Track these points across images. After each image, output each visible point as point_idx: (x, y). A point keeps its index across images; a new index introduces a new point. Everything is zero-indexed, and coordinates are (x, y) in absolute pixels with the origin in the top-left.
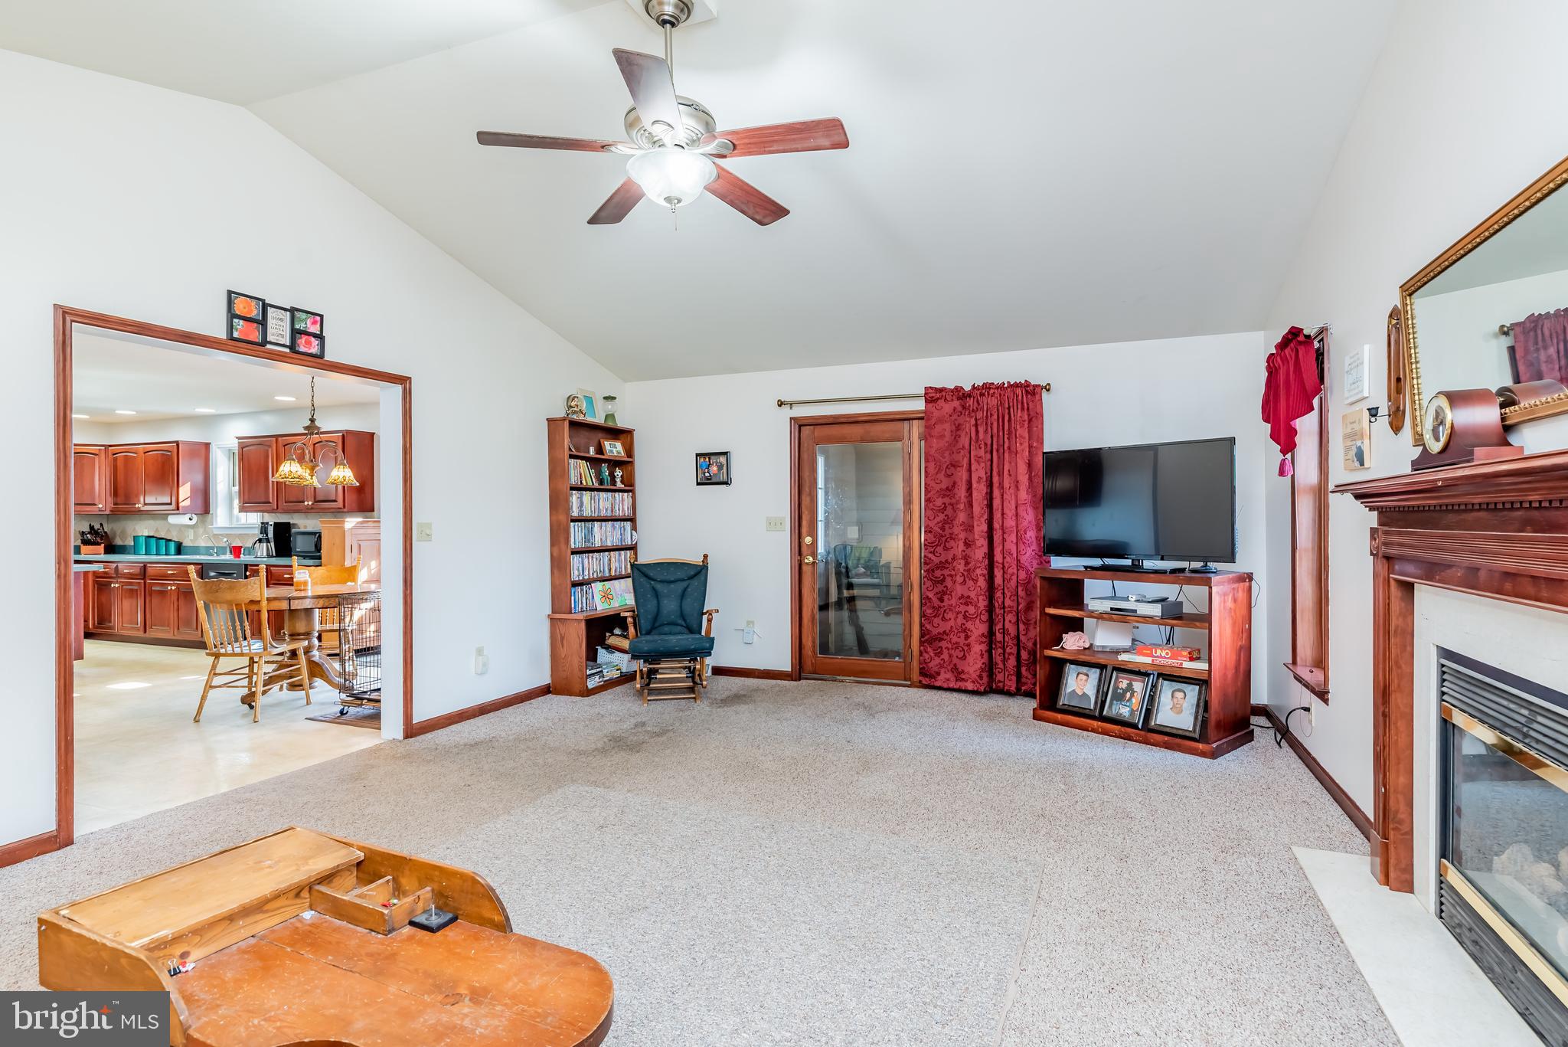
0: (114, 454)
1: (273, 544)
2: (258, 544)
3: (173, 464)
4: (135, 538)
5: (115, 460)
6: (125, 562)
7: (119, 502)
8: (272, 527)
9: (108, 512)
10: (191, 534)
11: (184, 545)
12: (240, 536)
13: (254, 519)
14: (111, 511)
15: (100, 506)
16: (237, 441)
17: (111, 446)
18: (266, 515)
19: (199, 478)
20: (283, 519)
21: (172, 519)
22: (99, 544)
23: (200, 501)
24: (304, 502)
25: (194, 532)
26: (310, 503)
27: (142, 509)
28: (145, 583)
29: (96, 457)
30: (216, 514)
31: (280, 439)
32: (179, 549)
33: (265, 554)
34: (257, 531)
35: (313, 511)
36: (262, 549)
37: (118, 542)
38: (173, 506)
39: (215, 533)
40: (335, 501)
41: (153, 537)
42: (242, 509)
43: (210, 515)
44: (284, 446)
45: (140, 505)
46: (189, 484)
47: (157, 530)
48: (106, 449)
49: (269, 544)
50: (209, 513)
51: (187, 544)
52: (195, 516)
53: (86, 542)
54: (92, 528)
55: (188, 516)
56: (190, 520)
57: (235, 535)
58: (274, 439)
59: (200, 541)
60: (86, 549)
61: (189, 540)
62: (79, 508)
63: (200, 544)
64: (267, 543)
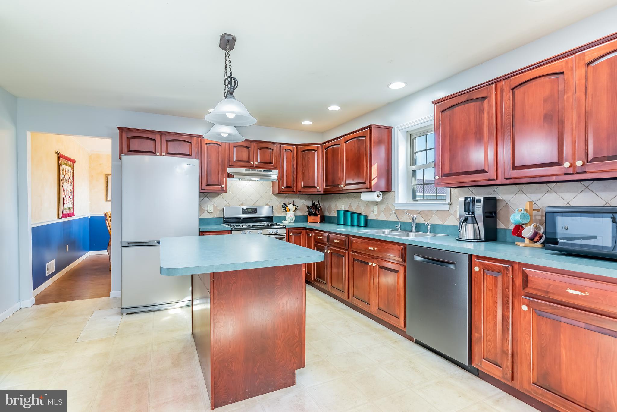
0: (325, 149)
1: (481, 225)
2: (459, 225)
3: (367, 146)
4: (338, 211)
5: (327, 152)
6: (334, 231)
7: (328, 185)
9: (322, 193)
10: (375, 209)
11: (369, 218)
14: (324, 191)
15: (318, 188)
16: (434, 106)
17: (324, 143)
19: (384, 159)
21: (365, 197)
22: (317, 215)
23: (384, 181)
24: (558, 164)
25: (379, 207)
26: (578, 163)
27: (343, 188)
28: (348, 252)
29: (316, 153)
30: (398, 192)
31: (504, 81)
32: (367, 224)
33: (471, 238)
34: (460, 208)
36: (470, 231)
37: (327, 214)
38: (365, 185)
39: (397, 209)
41: (349, 211)
43: (391, 193)
45: (341, 186)
46: (376, 165)
47: (350, 206)
48: (322, 146)
49: (476, 225)
50: (391, 191)
51: (371, 217)
52: (381, 193)
53: (310, 214)
54: (313, 204)
55: (376, 193)
56: (378, 196)
57: (417, 211)
58: (494, 85)
59: (382, 214)
60: (310, 218)
61: (374, 214)
62: (307, 190)
63: (383, 217)
64: (473, 223)
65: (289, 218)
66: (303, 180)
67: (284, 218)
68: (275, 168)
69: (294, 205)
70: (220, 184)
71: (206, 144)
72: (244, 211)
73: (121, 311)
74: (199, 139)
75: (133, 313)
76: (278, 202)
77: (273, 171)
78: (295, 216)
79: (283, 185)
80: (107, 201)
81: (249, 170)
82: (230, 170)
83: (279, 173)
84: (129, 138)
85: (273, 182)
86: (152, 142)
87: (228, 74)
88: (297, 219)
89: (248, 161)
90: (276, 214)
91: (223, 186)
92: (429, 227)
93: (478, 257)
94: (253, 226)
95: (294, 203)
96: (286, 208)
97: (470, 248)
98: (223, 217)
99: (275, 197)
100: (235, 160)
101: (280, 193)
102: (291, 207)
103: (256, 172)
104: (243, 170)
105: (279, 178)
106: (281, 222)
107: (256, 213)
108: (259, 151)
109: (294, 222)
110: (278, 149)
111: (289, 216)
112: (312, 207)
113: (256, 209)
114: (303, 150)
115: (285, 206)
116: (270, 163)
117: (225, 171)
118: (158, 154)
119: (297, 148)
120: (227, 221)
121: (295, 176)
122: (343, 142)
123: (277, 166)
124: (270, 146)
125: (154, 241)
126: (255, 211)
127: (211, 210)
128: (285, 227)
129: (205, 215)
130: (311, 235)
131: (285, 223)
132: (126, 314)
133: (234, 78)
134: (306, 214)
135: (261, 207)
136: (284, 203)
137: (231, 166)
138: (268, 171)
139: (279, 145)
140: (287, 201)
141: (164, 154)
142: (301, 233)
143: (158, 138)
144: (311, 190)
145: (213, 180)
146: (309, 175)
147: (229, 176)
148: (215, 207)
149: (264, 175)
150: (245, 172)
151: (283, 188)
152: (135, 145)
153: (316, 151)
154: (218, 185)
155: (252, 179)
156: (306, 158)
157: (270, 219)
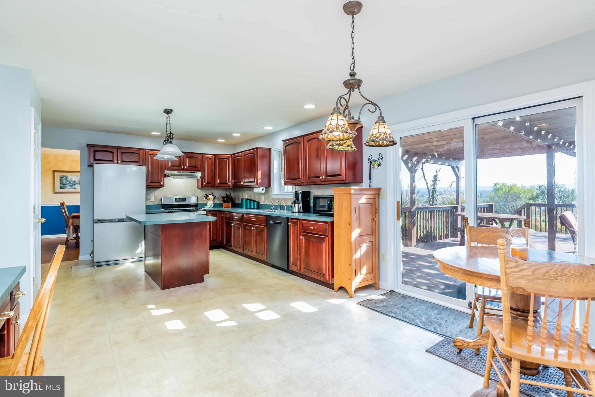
0: (234, 158)
1: (301, 204)
2: (293, 204)
3: (255, 160)
4: (242, 200)
5: (234, 160)
6: (238, 212)
7: (236, 182)
8: (301, 194)
9: (232, 187)
10: (263, 197)
11: (260, 203)
12: (284, 199)
13: (291, 189)
14: (233, 186)
15: (229, 184)
16: (283, 142)
17: (233, 154)
18: (297, 187)
19: (266, 168)
20: (306, 189)
21: (256, 190)
22: (229, 202)
23: (266, 181)
24: (319, 177)
25: (265, 197)
26: (324, 177)
27: (244, 185)
28: (243, 224)
29: (228, 160)
30: (274, 187)
31: (305, 137)
32: (259, 206)
33: (297, 211)
34: (293, 196)
35: (325, 183)
36: (296, 208)
37: (236, 201)
38: (255, 183)
39: (273, 197)
40: (340, 175)
41: (248, 199)
42: (286, 184)
44: (308, 141)
45: (242, 183)
46: (260, 171)
47: (250, 196)
48: (231, 156)
49: (299, 204)
50: (270, 187)
51: (262, 203)
52: (264, 188)
53: (225, 201)
54: (226, 194)
55: (261, 188)
56: (263, 190)
57: (282, 198)
58: (302, 138)
59: (266, 201)
60: (225, 205)
61: (263, 201)
62: (221, 185)
63: (267, 203)
64: (298, 204)
65: (209, 204)
66: (219, 179)
67: (206, 205)
68: (199, 171)
69: (213, 196)
70: (159, 182)
71: (150, 155)
72: (177, 200)
73: (93, 265)
74: (145, 151)
75: (101, 266)
76: (201, 193)
77: (197, 172)
78: (214, 203)
79: (205, 182)
80: (54, 193)
81: (181, 172)
82: (166, 172)
83: (202, 174)
84: (95, 152)
85: (198, 180)
86: (111, 154)
87: (169, 132)
88: (215, 205)
89: (180, 166)
90: (200, 202)
91: (162, 183)
92: (286, 207)
93: (292, 219)
94: (183, 210)
95: (213, 194)
96: (207, 198)
97: (297, 216)
98: (161, 204)
99: (199, 190)
100: (170, 165)
101: (203, 187)
102: (210, 197)
103: (186, 173)
104: (176, 172)
105: (201, 177)
106: (204, 208)
107: (185, 201)
108: (187, 159)
109: (213, 207)
110: (201, 158)
111: (209, 203)
112: (225, 197)
113: (185, 198)
114: (218, 158)
115: (206, 196)
116: (196, 167)
117: (163, 174)
118: (116, 161)
119: (215, 157)
120: (165, 207)
121: (213, 176)
122: (243, 155)
123: (200, 169)
124: (195, 156)
125: (116, 219)
126: (184, 200)
127: (153, 199)
128: (205, 210)
129: (149, 203)
130: (223, 215)
131: (206, 208)
132: (96, 266)
133: (172, 134)
134: (222, 202)
135: (189, 197)
136: (206, 195)
137: (168, 169)
138: (194, 173)
139: (202, 155)
140: (208, 192)
141: (120, 162)
142: (217, 214)
143: (115, 151)
144: (224, 185)
145: (155, 179)
146: (223, 175)
147: (166, 176)
148: (155, 198)
149: (191, 176)
150: (177, 173)
151: (205, 184)
152: (99, 156)
153: (227, 159)
154: (158, 182)
155: (183, 178)
156: (221, 163)
157: (196, 205)
